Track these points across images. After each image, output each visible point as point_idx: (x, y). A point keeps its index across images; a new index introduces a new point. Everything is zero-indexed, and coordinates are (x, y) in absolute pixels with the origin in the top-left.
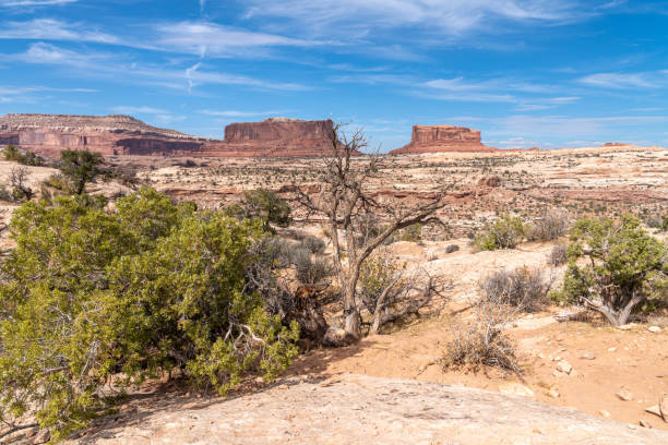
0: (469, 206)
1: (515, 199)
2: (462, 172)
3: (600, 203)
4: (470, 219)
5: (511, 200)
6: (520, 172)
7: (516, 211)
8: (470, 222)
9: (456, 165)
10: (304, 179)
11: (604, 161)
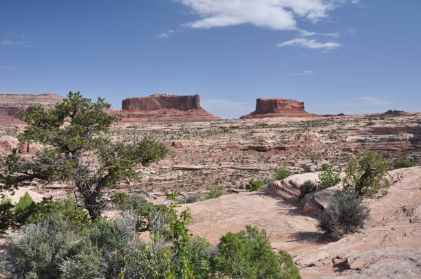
0: (293, 156)
1: (326, 150)
2: (289, 131)
3: (385, 152)
4: (293, 165)
5: (323, 151)
6: (331, 131)
7: (326, 159)
8: (293, 168)
9: (286, 126)
10: (172, 137)
11: (388, 123)
